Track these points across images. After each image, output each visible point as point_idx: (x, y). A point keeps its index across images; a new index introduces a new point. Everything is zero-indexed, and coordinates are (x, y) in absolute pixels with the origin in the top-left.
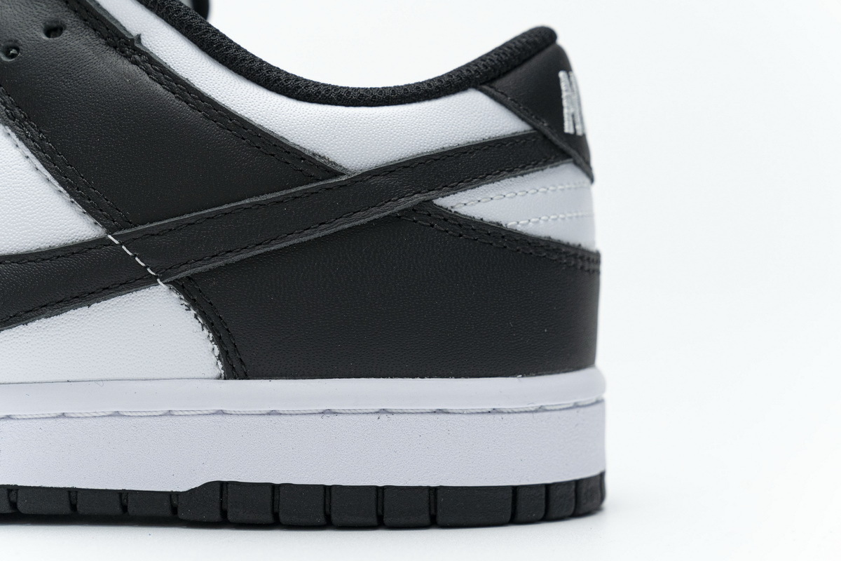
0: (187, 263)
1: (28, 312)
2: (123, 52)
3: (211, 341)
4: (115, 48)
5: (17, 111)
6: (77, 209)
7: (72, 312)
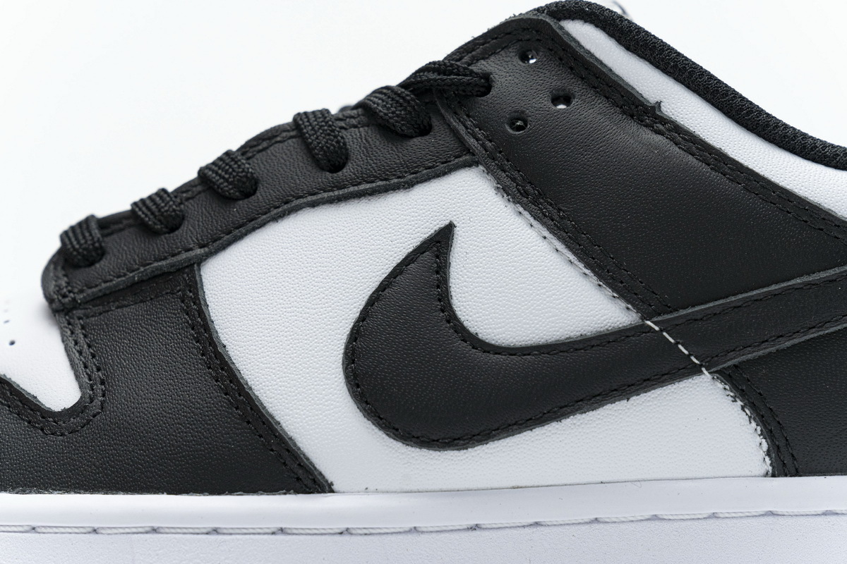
0: (734, 350)
1: (563, 407)
2: (642, 121)
3: (760, 435)
4: (632, 116)
5: (528, 187)
6: (607, 293)
7: (609, 407)
